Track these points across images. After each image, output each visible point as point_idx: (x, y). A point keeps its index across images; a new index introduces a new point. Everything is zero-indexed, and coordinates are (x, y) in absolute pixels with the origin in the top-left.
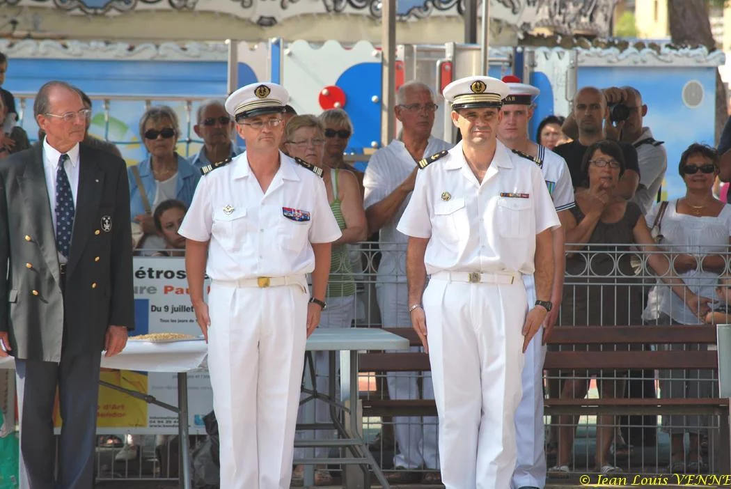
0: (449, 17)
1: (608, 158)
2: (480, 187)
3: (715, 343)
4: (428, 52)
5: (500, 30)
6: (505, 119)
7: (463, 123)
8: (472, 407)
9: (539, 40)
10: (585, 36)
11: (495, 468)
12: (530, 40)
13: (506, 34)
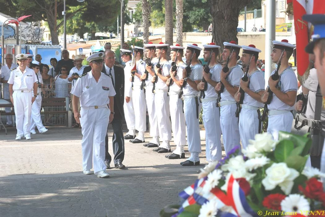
0: (13, 39)
1: (45, 67)
2: (23, 74)
3: (65, 101)
4: (10, 46)
5: (22, 42)
6: (27, 61)
7: (19, 63)
8: (22, 115)
9: (29, 43)
10: (37, 42)
11: (27, 126)
12: (27, 43)
13: (23, 42)
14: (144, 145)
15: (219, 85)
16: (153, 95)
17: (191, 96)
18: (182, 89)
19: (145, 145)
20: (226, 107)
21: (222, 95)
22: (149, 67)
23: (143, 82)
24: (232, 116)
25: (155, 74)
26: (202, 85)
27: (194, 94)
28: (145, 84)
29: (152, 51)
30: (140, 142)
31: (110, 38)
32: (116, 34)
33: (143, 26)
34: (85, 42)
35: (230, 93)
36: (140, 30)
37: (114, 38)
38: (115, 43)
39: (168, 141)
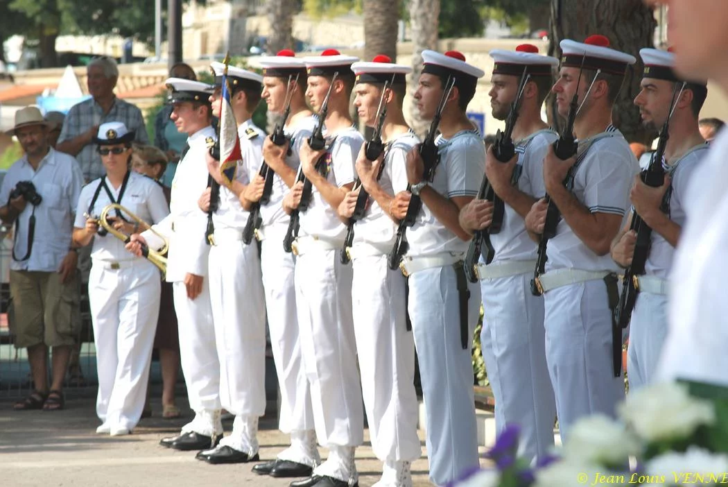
14: (254, 469)
15: (540, 209)
16: (287, 263)
17: (439, 261)
18: (402, 230)
19: (258, 470)
20: (564, 292)
21: (551, 246)
22: (277, 148)
23: (252, 215)
24: (588, 327)
25: (302, 178)
26: (478, 209)
27: (450, 253)
28: (260, 220)
29: (292, 84)
30: (237, 457)
31: (123, 60)
32: (151, 47)
33: (269, 11)
34: (11, 78)
35: (582, 239)
36: (257, 31)
37: (141, 59)
38: (144, 82)
39: (347, 447)
